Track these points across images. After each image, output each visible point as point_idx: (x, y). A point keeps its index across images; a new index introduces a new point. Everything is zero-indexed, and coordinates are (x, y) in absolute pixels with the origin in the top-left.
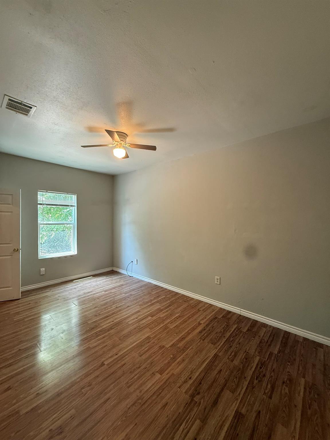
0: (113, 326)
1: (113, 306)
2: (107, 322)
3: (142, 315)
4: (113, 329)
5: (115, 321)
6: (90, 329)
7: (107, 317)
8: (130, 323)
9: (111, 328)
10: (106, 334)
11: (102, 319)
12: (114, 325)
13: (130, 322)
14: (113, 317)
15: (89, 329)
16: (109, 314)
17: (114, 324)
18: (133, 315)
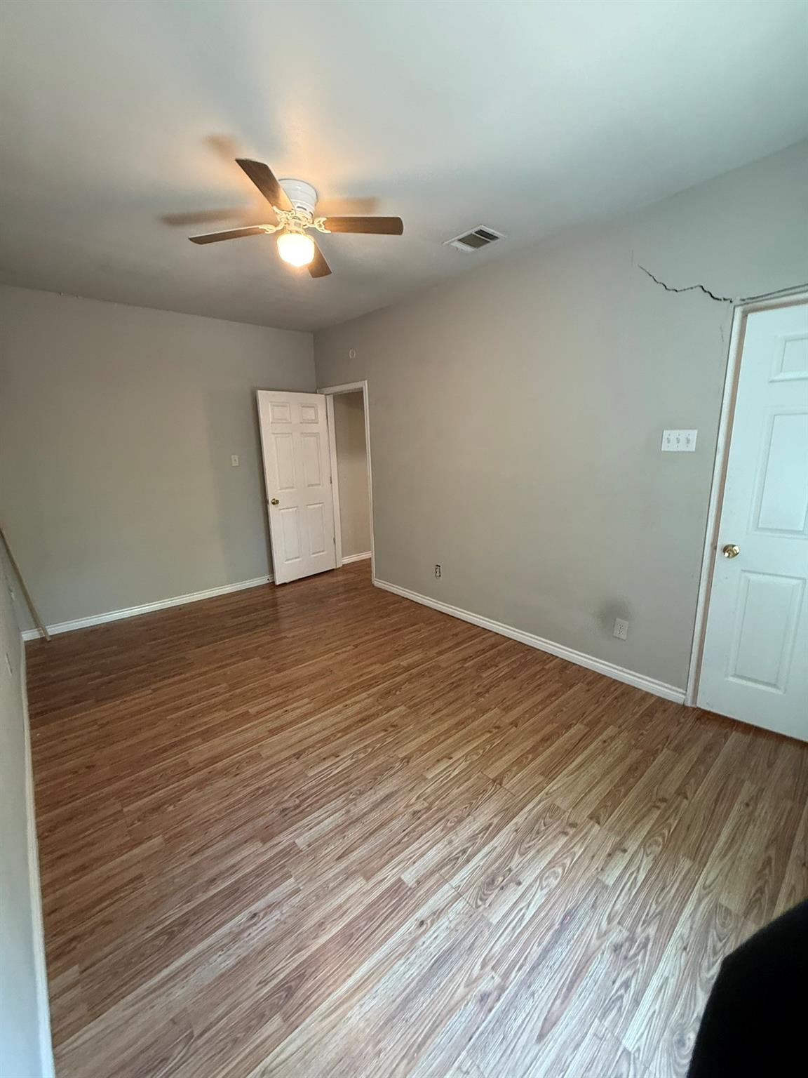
0: (346, 695)
1: (349, 762)
2: (359, 705)
3: (267, 721)
4: (344, 690)
5: (340, 706)
6: (394, 692)
7: (363, 720)
8: (306, 700)
9: (349, 691)
10: (357, 681)
11: (376, 715)
12: (342, 697)
13: (307, 702)
14: (347, 719)
15: (396, 691)
16: (358, 731)
17: (342, 699)
18: (292, 723)
